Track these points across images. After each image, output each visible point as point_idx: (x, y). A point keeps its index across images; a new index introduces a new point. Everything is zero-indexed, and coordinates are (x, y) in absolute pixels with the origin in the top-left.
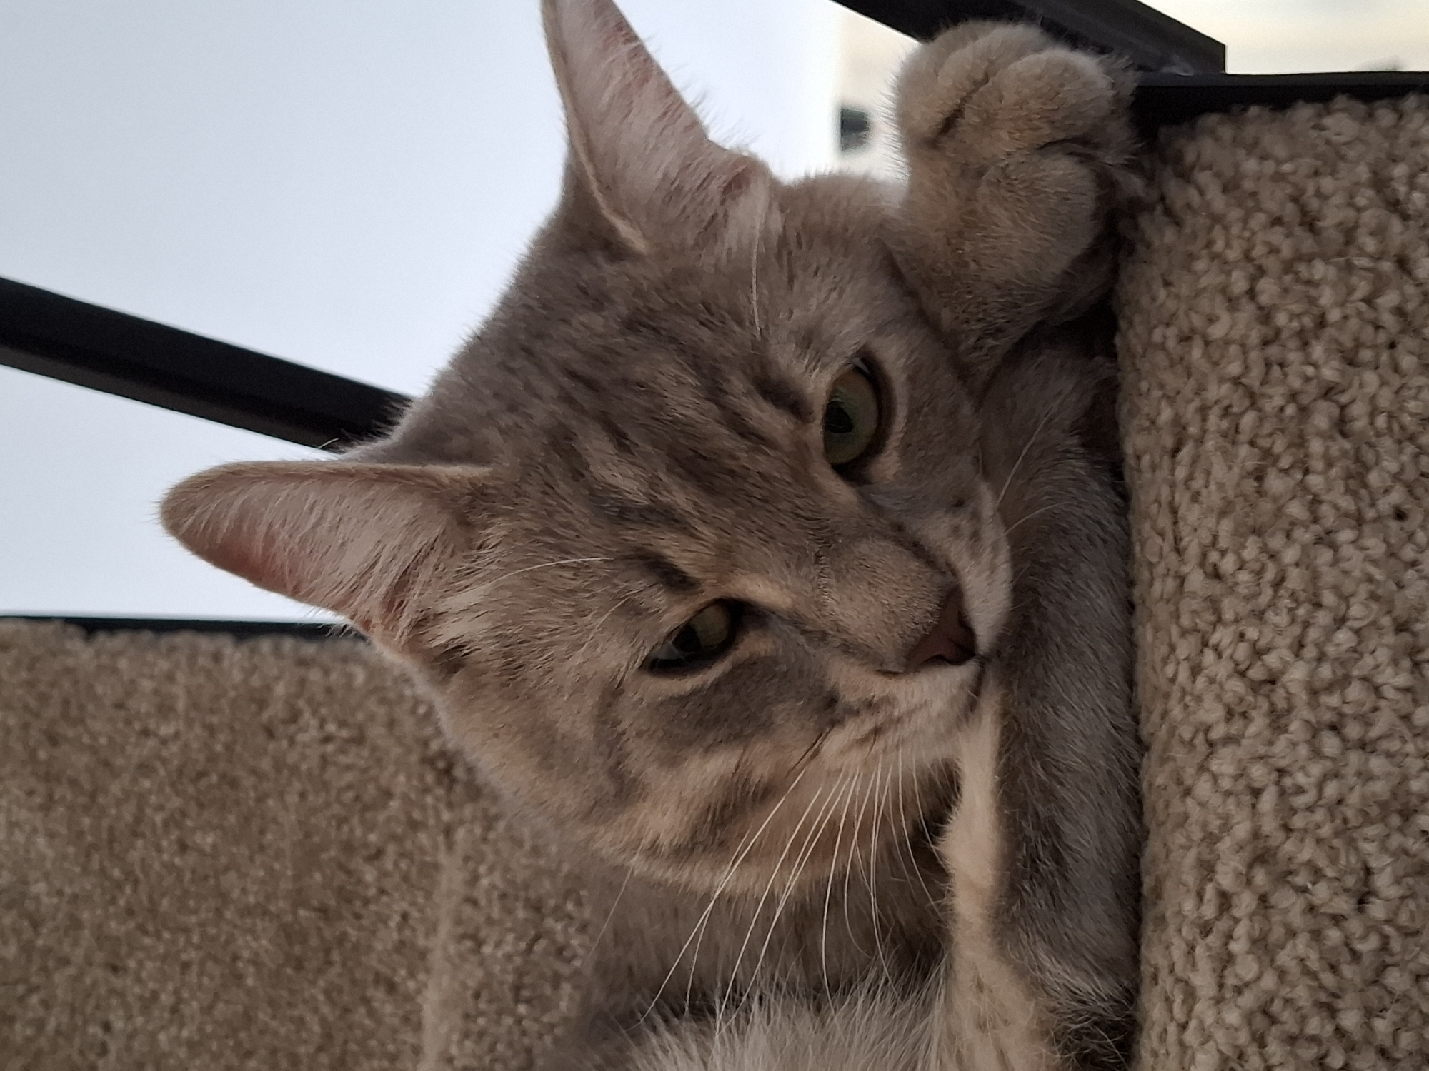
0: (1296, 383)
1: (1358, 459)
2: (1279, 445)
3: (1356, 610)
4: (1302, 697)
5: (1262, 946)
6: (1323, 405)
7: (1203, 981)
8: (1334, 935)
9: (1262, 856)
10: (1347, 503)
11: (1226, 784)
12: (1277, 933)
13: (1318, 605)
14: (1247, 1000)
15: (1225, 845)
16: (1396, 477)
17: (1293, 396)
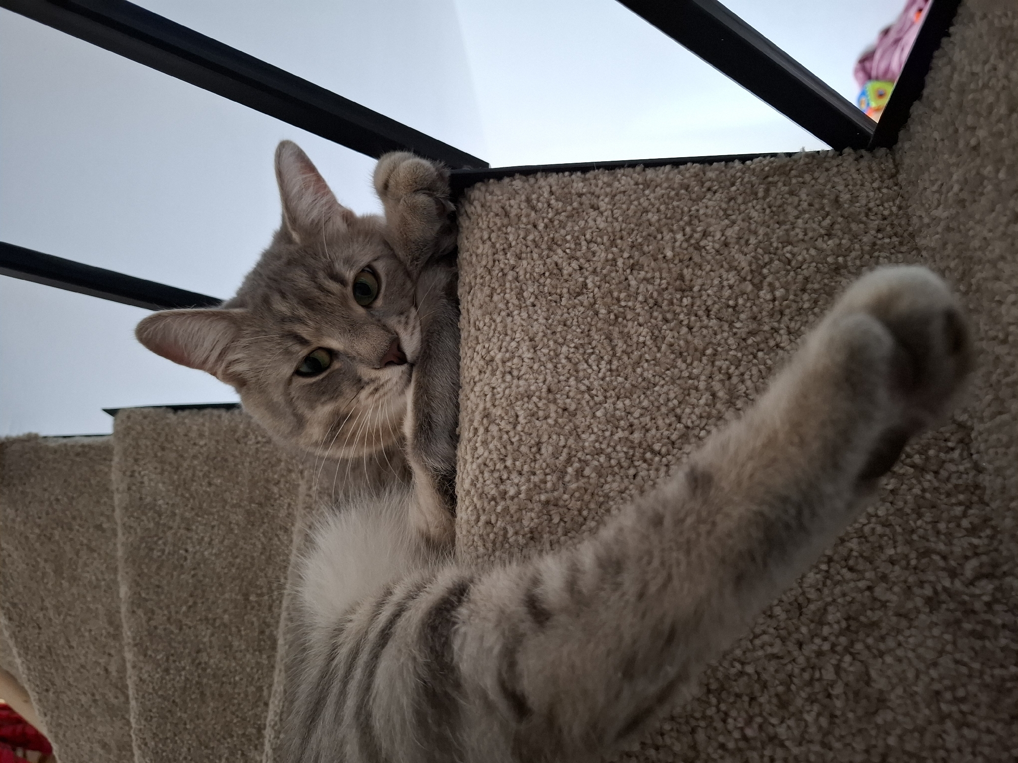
0: (502, 266)
1: (521, 288)
2: (496, 285)
3: (518, 335)
4: (500, 364)
5: (485, 443)
6: (511, 273)
7: (469, 458)
8: (505, 437)
9: (487, 416)
10: (516, 302)
11: (477, 394)
12: (490, 439)
13: (506, 335)
14: (480, 461)
15: (477, 413)
16: (532, 293)
17: (502, 270)
